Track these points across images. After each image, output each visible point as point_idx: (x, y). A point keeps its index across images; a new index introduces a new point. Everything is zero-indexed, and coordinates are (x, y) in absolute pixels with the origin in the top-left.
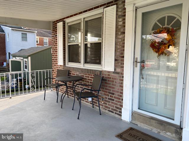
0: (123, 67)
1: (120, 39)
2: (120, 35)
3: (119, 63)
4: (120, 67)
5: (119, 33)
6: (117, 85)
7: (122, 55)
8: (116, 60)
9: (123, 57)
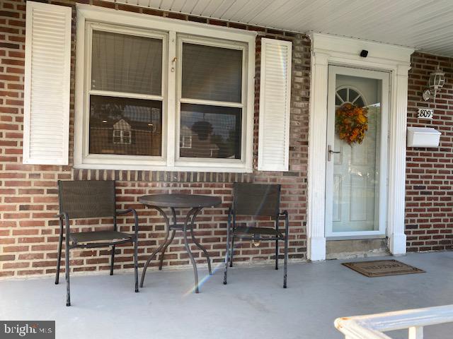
0: (306, 162)
1: (299, 108)
2: (299, 101)
3: (296, 154)
4: (299, 162)
5: (298, 98)
6: (292, 199)
7: (304, 140)
8: (291, 149)
9: (307, 143)
